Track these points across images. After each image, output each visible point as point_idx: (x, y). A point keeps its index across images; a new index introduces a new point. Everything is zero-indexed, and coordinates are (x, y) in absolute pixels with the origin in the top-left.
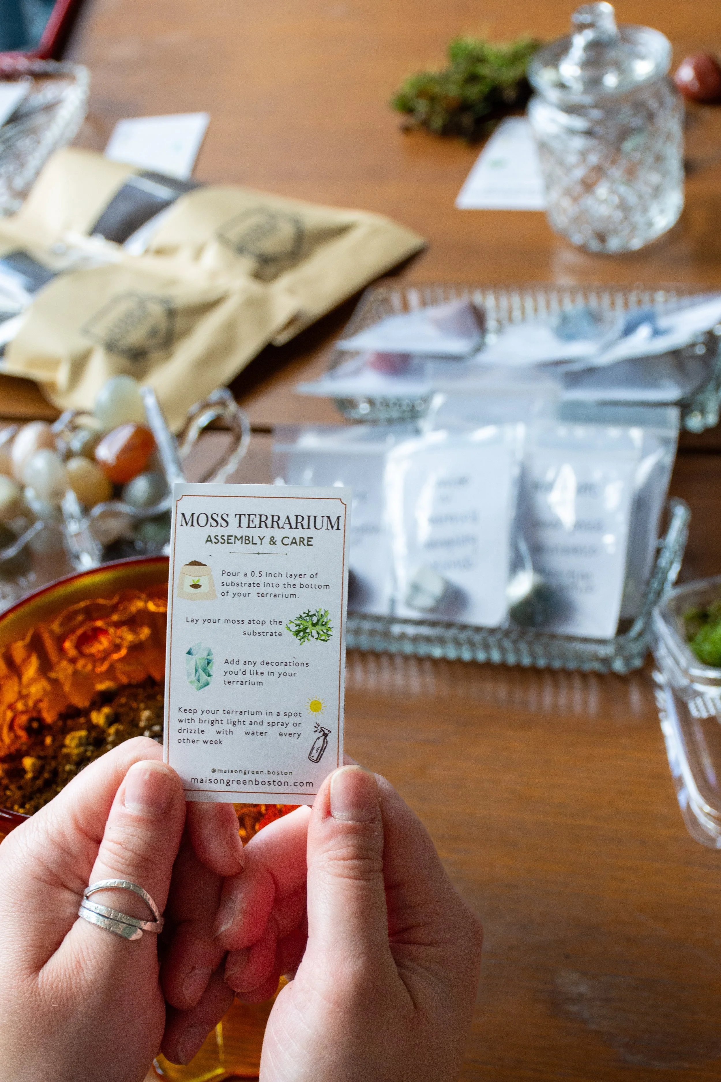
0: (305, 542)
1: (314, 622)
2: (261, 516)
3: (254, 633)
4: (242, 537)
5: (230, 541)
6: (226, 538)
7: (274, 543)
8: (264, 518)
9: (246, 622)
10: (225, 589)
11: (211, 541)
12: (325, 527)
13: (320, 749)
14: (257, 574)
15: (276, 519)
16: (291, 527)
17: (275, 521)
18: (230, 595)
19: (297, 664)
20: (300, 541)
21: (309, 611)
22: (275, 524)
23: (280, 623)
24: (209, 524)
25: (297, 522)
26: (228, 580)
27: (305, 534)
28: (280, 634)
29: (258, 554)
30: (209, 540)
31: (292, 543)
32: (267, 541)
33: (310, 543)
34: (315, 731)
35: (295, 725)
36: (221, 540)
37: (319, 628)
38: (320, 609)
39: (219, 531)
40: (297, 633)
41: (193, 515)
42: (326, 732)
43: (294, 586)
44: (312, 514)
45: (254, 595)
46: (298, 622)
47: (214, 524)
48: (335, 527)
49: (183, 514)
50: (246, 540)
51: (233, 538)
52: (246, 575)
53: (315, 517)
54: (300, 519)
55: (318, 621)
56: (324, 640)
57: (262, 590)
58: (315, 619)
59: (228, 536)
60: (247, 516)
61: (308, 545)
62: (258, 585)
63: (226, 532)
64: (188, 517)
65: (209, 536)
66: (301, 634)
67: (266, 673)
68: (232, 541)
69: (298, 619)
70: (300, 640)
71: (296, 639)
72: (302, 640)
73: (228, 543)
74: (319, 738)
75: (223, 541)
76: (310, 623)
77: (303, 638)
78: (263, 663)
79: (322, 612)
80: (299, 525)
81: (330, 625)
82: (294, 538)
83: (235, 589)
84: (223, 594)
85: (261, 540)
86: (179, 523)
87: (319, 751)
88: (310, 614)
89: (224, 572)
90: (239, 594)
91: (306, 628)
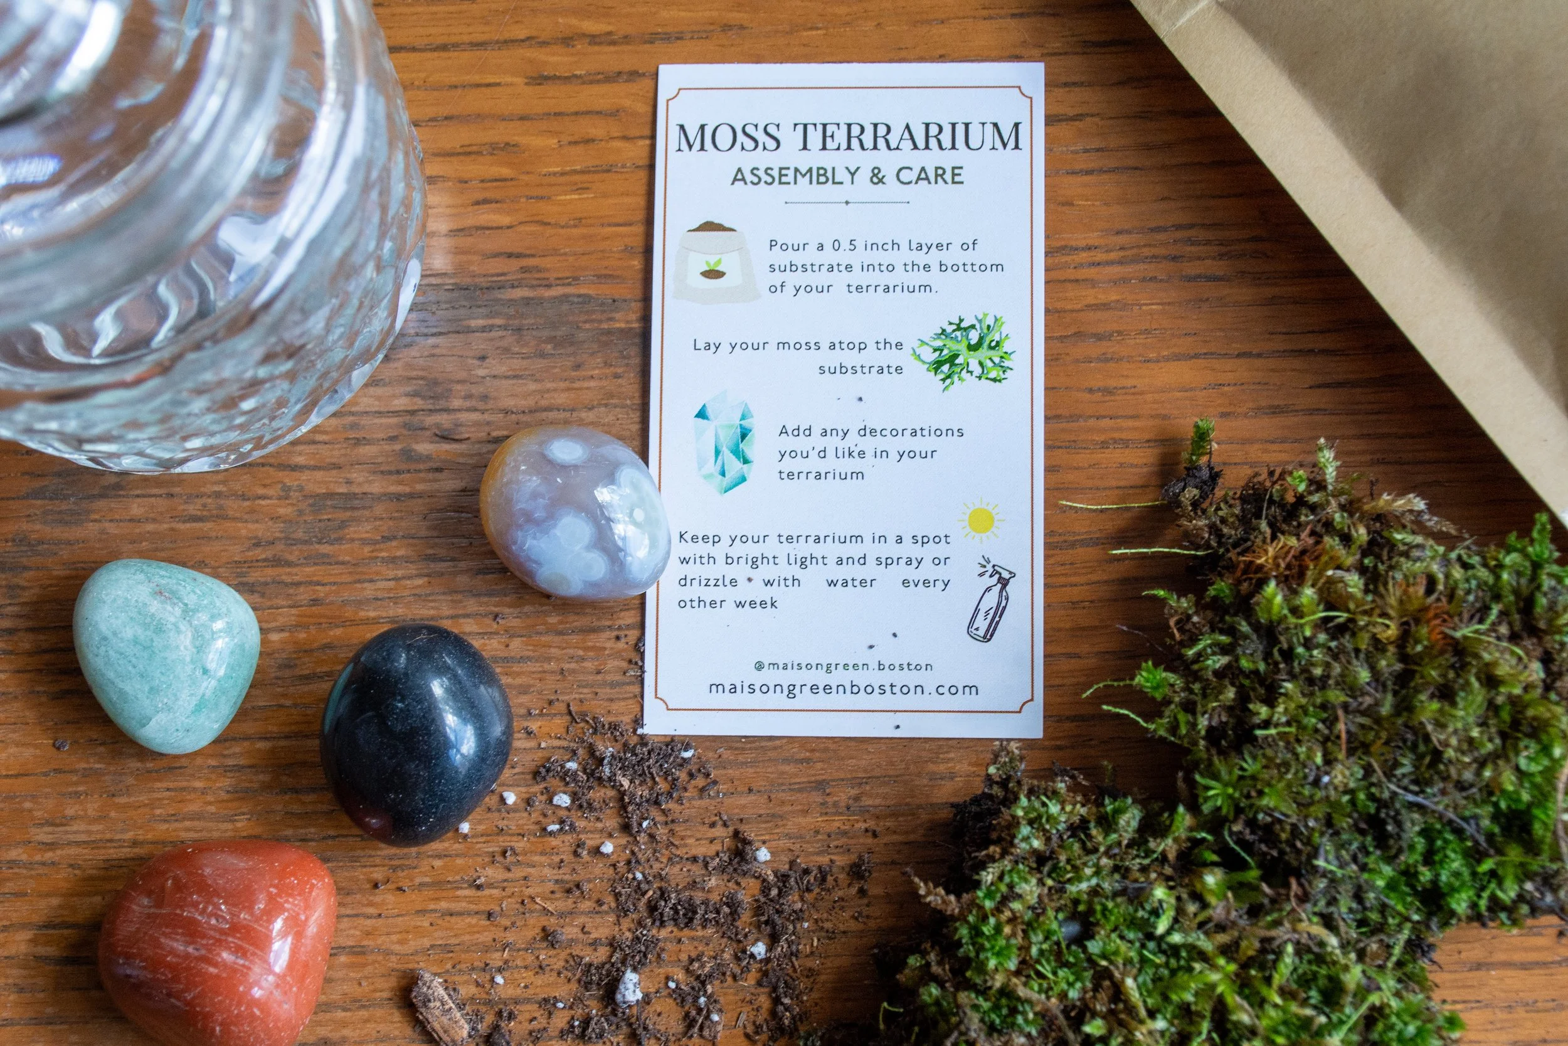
0: (948, 177)
1: (973, 342)
2: (849, 125)
3: (843, 369)
4: (810, 170)
5: (784, 179)
6: (775, 173)
7: (881, 181)
8: (856, 130)
9: (825, 346)
10: (777, 278)
11: (743, 179)
12: (988, 144)
13: (992, 612)
14: (845, 245)
15: (882, 130)
16: (916, 147)
17: (881, 135)
18: (789, 290)
19: (939, 433)
20: (937, 175)
21: (961, 320)
22: (881, 143)
23: (899, 345)
24: (738, 145)
26: (781, 258)
27: (947, 160)
28: (899, 370)
29: (847, 203)
30: (739, 177)
31: (919, 179)
32: (864, 175)
33: (957, 179)
34: (981, 575)
35: (937, 562)
36: (765, 178)
37: (983, 353)
38: (986, 315)
39: (762, 159)
40: (937, 365)
41: (702, 127)
42: (1006, 575)
43: (927, 268)
44: (960, 119)
46: (938, 343)
47: (750, 144)
48: (1012, 144)
49: (682, 127)
50: (819, 175)
51: (791, 173)
52: (821, 247)
53: (967, 125)
54: (934, 130)
55: (981, 339)
56: (994, 380)
57: (858, 277)
58: (974, 336)
59: (781, 169)
60: (820, 128)
61: (954, 182)
62: (849, 268)
63: (775, 160)
64: (692, 132)
65: (739, 170)
66: (945, 368)
67: (869, 454)
68: (790, 178)
69: (938, 336)
70: (944, 380)
71: (935, 380)
72: (948, 381)
73: (780, 183)
74: (989, 589)
75: (770, 180)
76: (965, 343)
77: (949, 377)
78: (863, 431)
79: (990, 321)
80: (933, 142)
81: (1007, 346)
82: (923, 169)
83: (800, 278)
84: (773, 289)
85: (853, 174)
86: (673, 145)
87: (990, 617)
88: (963, 325)
89: (773, 244)
90: (809, 289)
91: (956, 356)
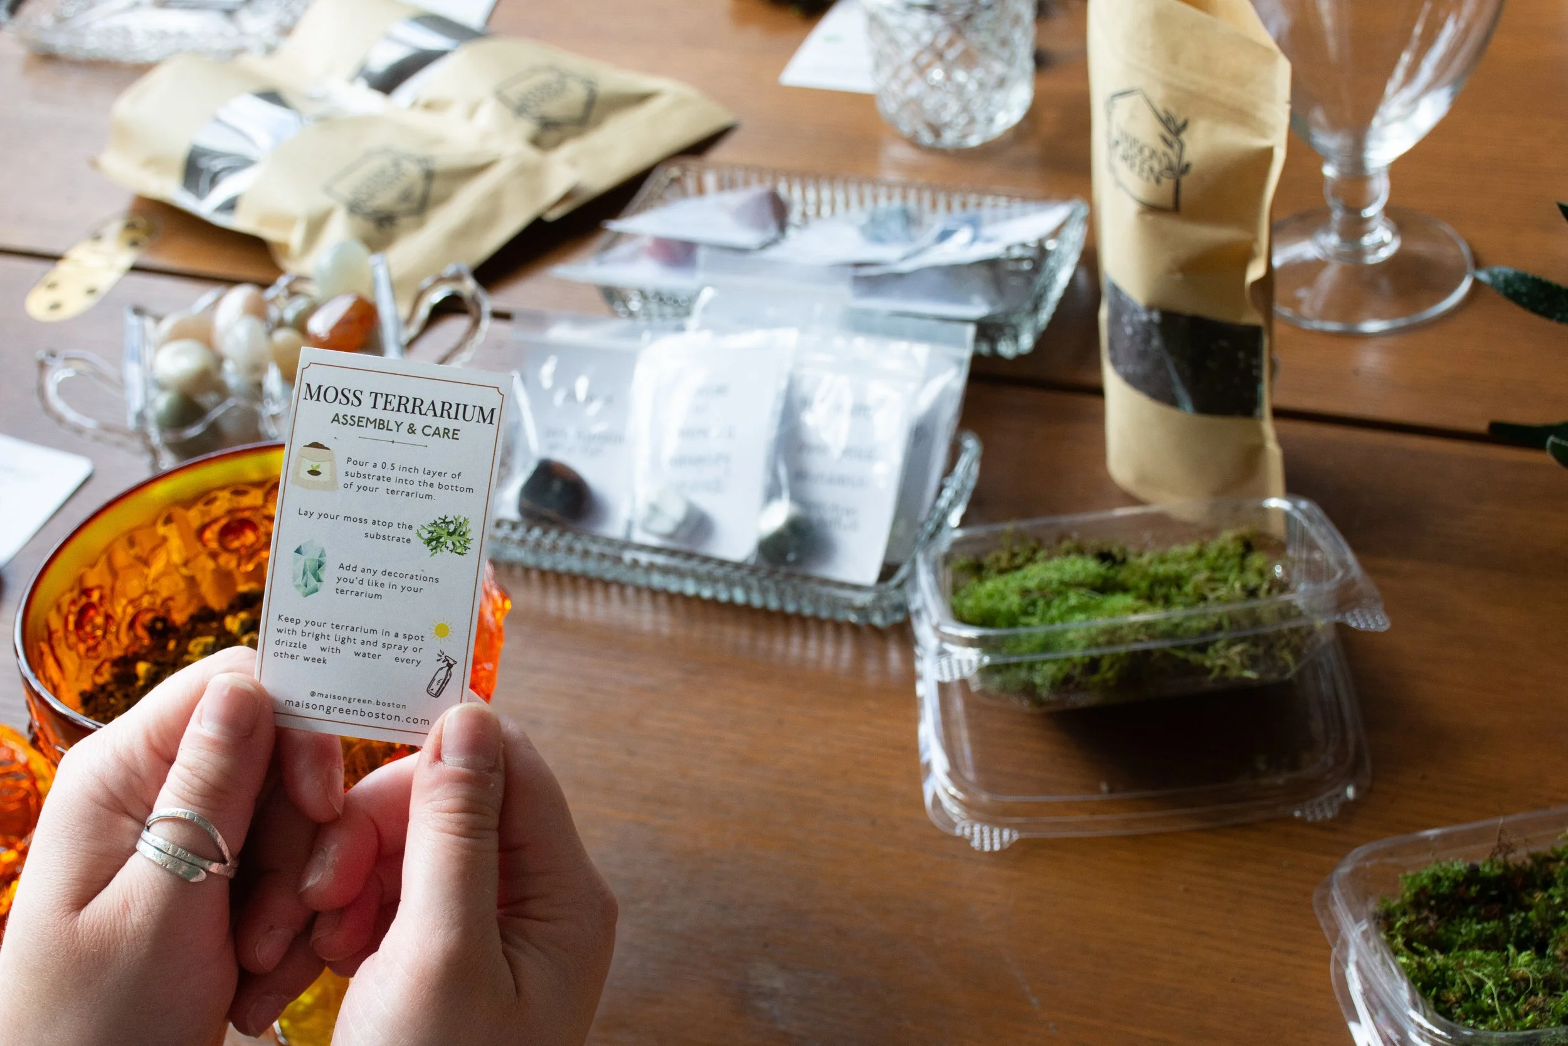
25: (443, 409)
45: (382, 491)
